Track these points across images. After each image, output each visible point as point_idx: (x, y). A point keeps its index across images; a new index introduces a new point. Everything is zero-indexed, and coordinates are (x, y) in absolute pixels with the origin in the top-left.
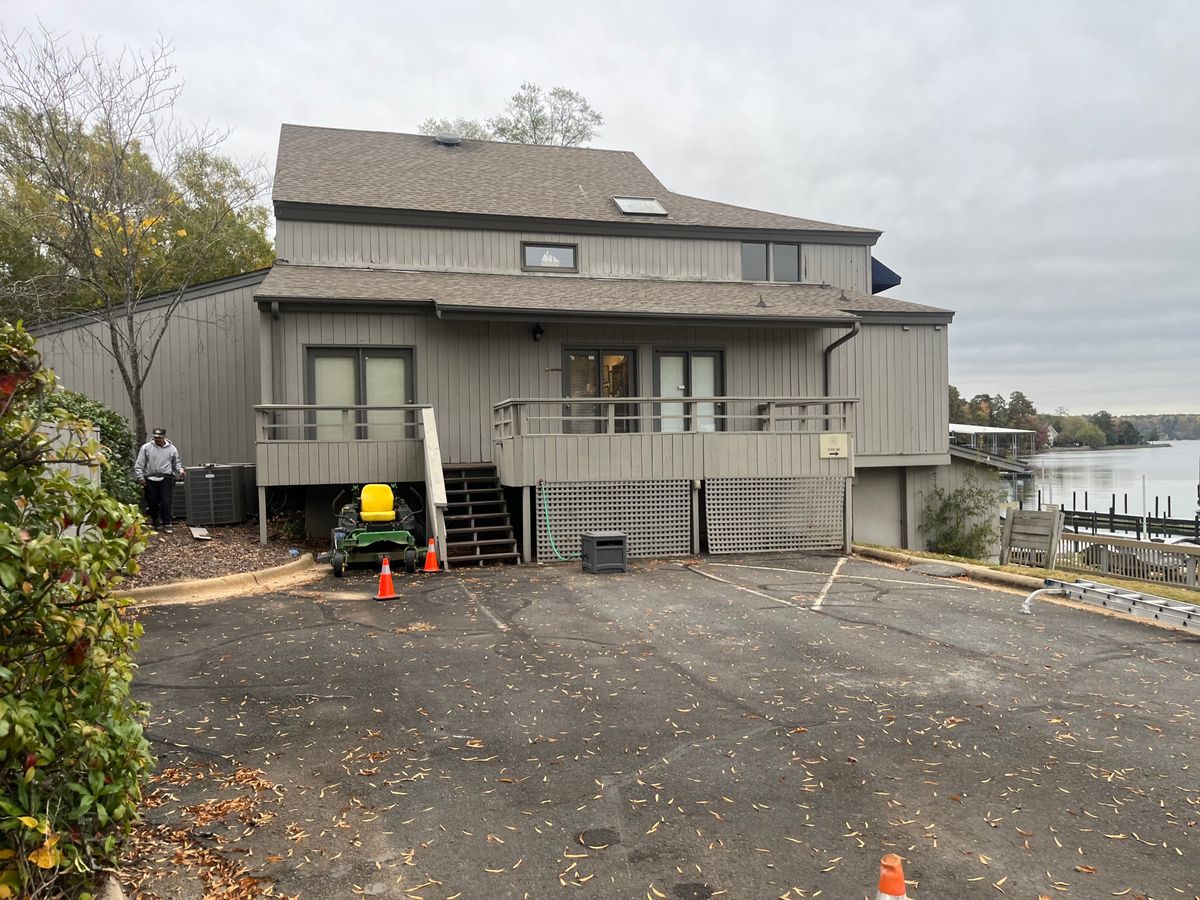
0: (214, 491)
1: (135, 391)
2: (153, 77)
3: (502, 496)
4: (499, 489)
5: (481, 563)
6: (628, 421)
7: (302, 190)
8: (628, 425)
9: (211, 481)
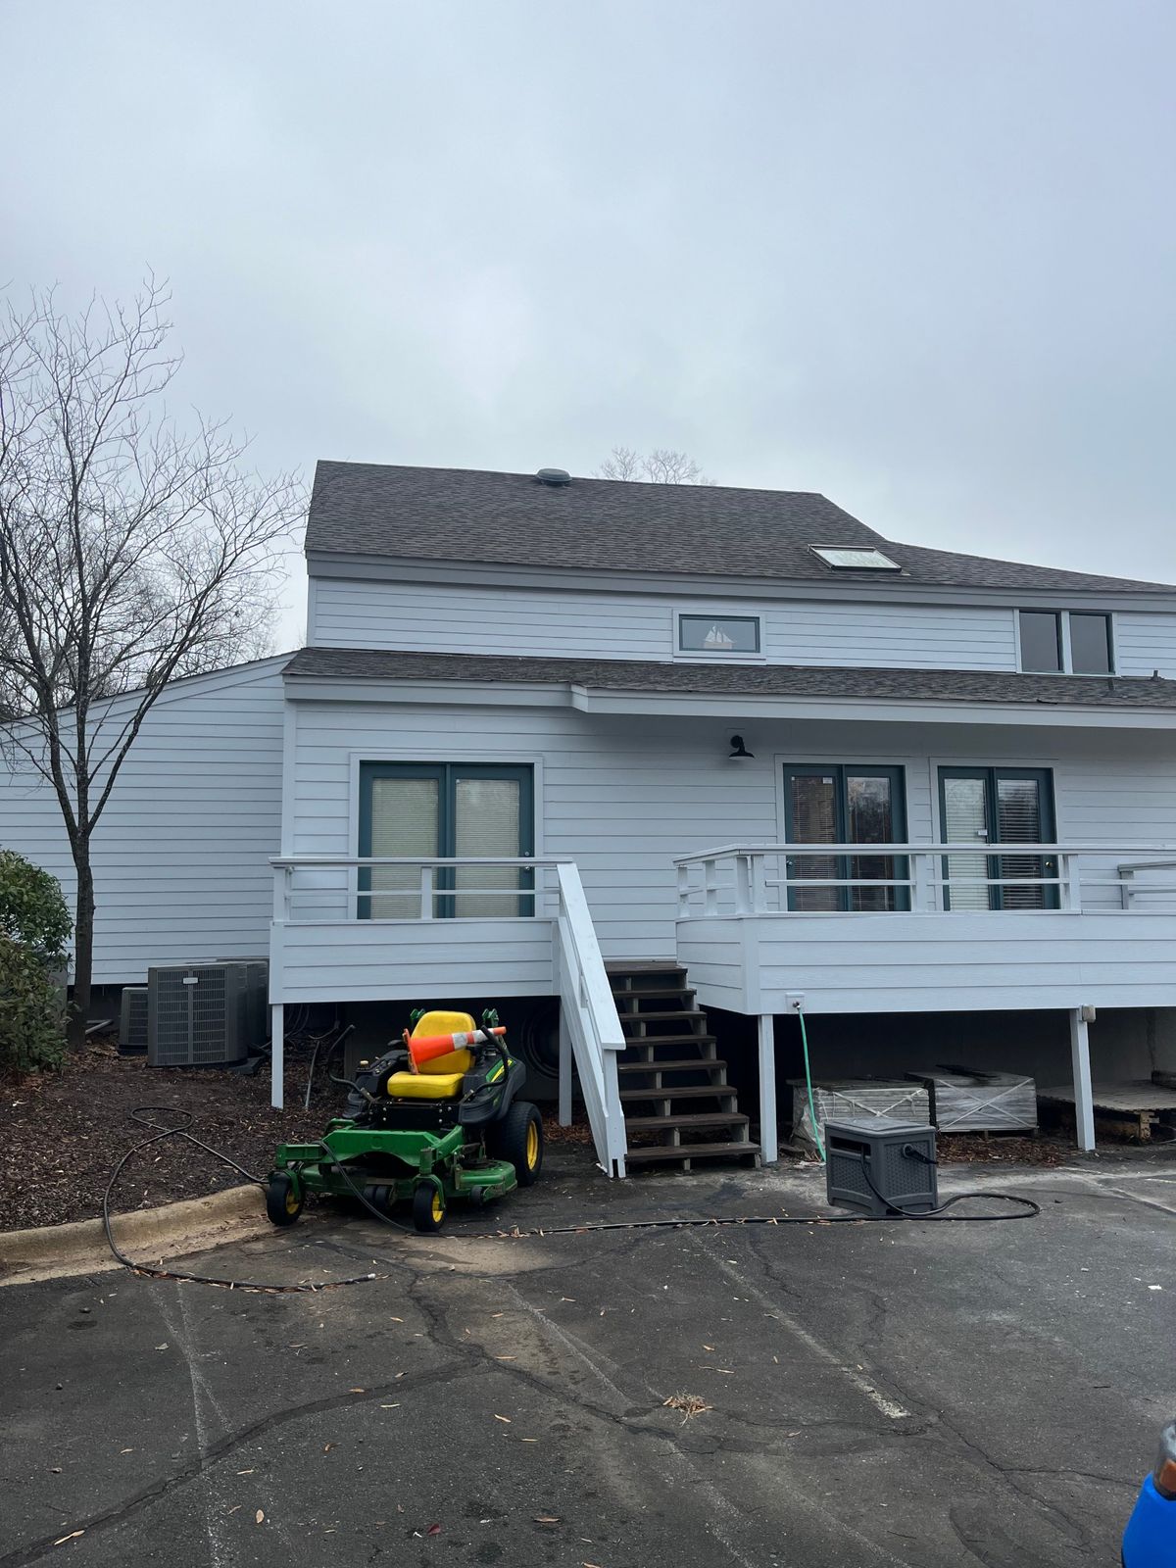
0: (195, 1006)
1: (79, 836)
2: (137, 342)
3: (703, 1028)
4: (696, 1010)
5: (687, 1165)
6: (891, 888)
7: (349, 536)
8: (891, 897)
9: (191, 988)
